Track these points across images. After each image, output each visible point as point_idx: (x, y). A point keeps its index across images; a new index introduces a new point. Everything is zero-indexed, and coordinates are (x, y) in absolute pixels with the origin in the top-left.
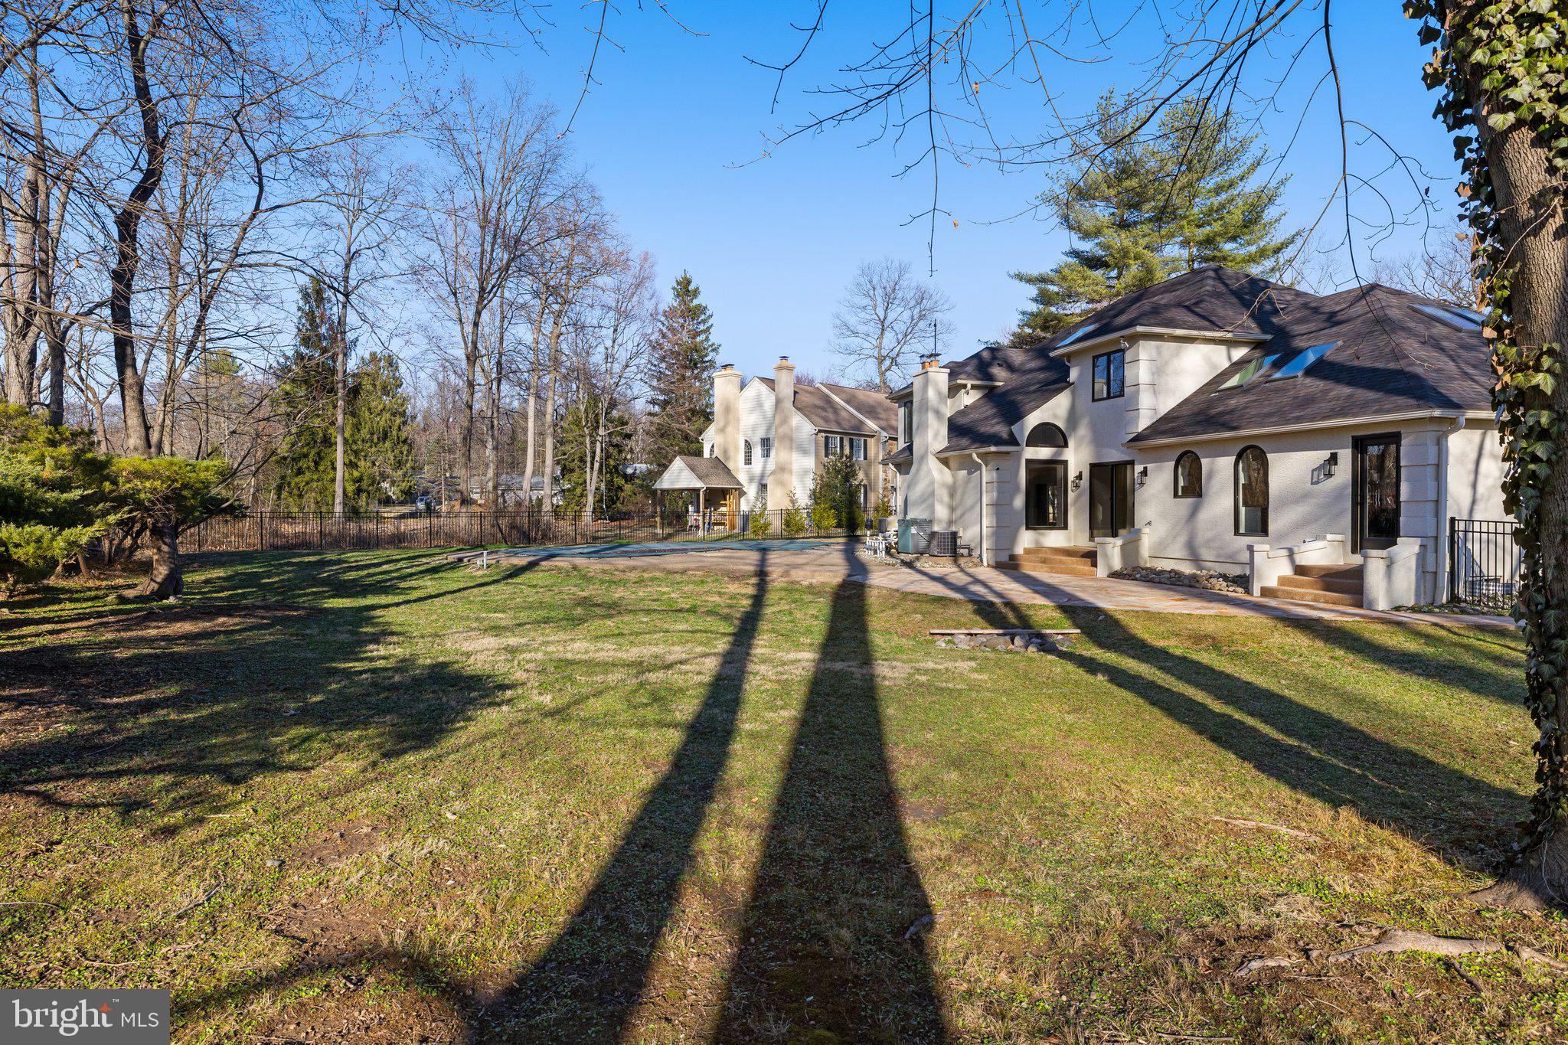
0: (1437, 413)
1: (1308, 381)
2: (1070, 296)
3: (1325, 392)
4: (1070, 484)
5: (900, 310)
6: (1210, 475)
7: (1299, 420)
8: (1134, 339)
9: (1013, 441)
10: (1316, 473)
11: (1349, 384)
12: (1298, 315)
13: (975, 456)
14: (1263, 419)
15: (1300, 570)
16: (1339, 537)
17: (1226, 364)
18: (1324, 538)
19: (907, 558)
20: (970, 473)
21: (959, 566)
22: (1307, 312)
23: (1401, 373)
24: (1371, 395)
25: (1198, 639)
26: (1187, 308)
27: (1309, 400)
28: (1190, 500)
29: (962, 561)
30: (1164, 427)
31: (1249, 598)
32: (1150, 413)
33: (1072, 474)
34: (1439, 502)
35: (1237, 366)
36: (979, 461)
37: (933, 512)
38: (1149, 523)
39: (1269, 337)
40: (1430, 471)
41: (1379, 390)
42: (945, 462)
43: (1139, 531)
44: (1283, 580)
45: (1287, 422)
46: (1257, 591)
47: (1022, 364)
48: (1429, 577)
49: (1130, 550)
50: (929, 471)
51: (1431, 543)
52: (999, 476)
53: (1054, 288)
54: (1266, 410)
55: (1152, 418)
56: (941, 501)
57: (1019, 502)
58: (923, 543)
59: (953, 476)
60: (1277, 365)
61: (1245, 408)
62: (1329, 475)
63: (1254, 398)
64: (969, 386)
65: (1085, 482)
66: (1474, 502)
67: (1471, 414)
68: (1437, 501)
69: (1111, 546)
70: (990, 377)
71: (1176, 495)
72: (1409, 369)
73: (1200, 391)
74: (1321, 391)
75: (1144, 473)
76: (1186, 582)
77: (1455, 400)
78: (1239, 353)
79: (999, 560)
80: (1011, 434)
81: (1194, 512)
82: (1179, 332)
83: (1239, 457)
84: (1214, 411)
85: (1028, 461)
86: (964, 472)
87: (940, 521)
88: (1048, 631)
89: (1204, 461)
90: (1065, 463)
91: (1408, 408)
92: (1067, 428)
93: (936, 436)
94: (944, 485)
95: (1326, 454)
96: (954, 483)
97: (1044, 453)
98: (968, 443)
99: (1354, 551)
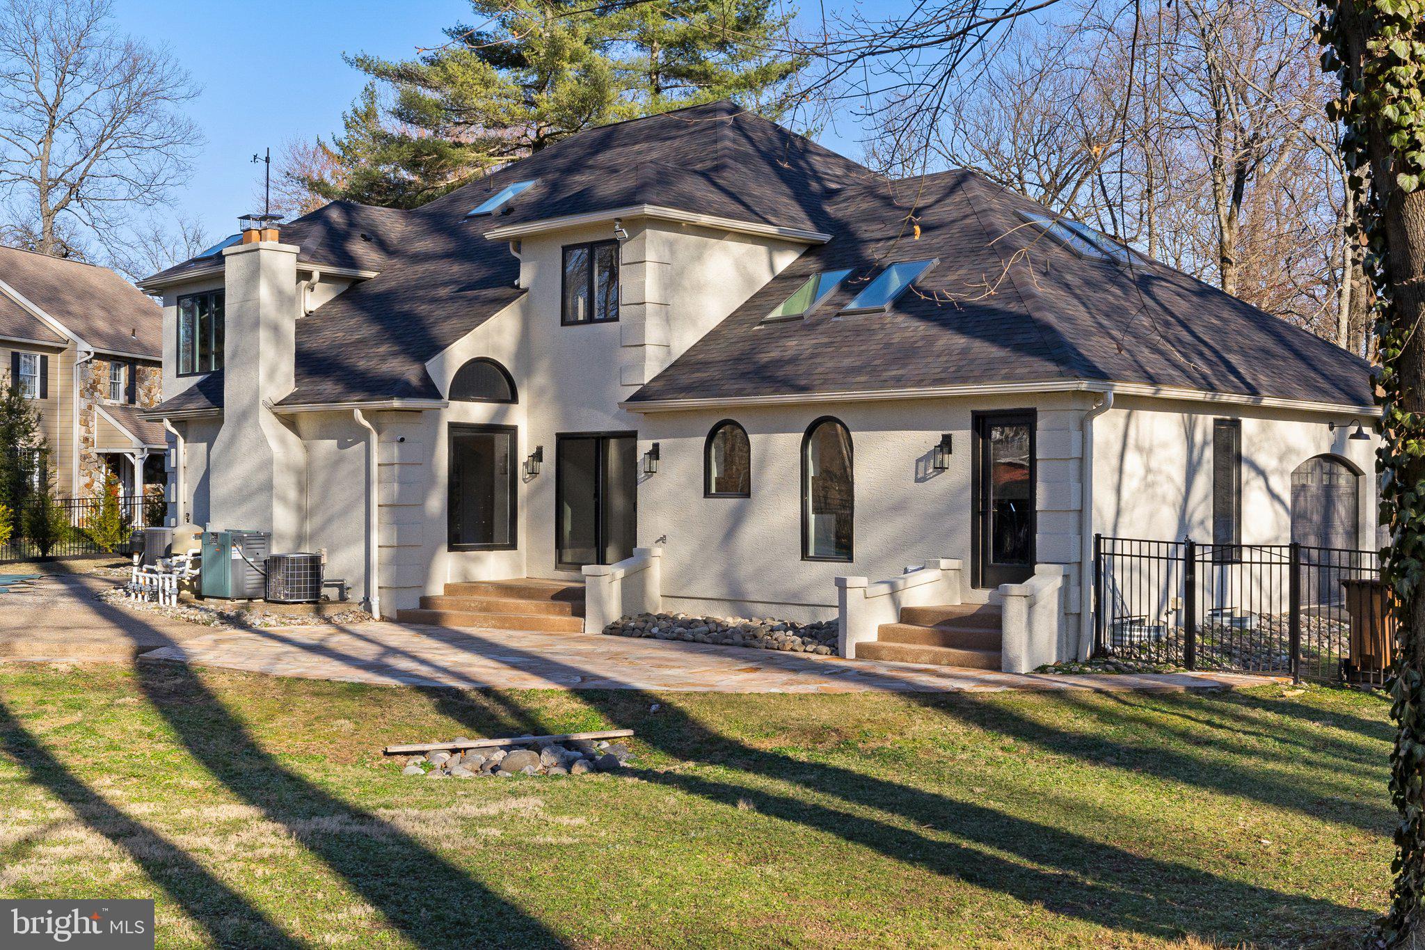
0: (1084, 385)
1: (901, 319)
2: (460, 110)
3: (930, 341)
4: (521, 469)
5: (88, 88)
6: (763, 463)
7: (899, 382)
8: (638, 225)
9: (429, 390)
10: (922, 464)
11: (961, 330)
12: (864, 206)
13: (358, 414)
14: (844, 377)
15: (908, 616)
16: (955, 564)
17: (767, 278)
18: (937, 566)
19: (229, 607)
20: (343, 445)
21: (328, 621)
22: (876, 204)
23: (1027, 319)
24: (995, 352)
25: (818, 734)
26: (704, 174)
27: (906, 353)
28: (729, 503)
29: (331, 611)
30: (685, 379)
31: (842, 663)
32: (661, 352)
33: (524, 453)
34: (1083, 512)
35: (786, 282)
36: (366, 424)
37: (269, 519)
38: (663, 539)
39: (827, 237)
40: (1073, 466)
41: (1003, 345)
42: (290, 422)
43: (646, 552)
44: (885, 633)
45: (884, 384)
46: (851, 652)
47: (404, 239)
48: (1072, 620)
49: (634, 587)
50: (262, 441)
51: (1074, 571)
52: (402, 455)
53: (430, 95)
54: (847, 362)
55: (663, 361)
56: (283, 499)
57: (437, 502)
58: (252, 579)
59: (307, 449)
60: (849, 288)
61: (813, 356)
62: (941, 469)
63: (826, 340)
64: (316, 276)
65: (548, 465)
66: (1118, 513)
67: (1121, 388)
68: (1081, 511)
69: (607, 579)
70: (350, 261)
71: (707, 494)
72: (1037, 315)
73: (732, 320)
74: (923, 338)
75: (655, 453)
76: (738, 638)
77: (1100, 366)
78: (786, 260)
79: (402, 606)
80: (426, 378)
81: (736, 522)
82: (705, 220)
83: (809, 433)
84: (764, 358)
85: (453, 427)
86: (332, 444)
87: (281, 537)
88: (583, 736)
89: (754, 439)
90: (513, 430)
91: (1048, 376)
92: (516, 368)
93: (272, 374)
94: (289, 467)
95: (935, 437)
96: (309, 464)
97: (477, 412)
98: (339, 389)
99: (974, 585)
